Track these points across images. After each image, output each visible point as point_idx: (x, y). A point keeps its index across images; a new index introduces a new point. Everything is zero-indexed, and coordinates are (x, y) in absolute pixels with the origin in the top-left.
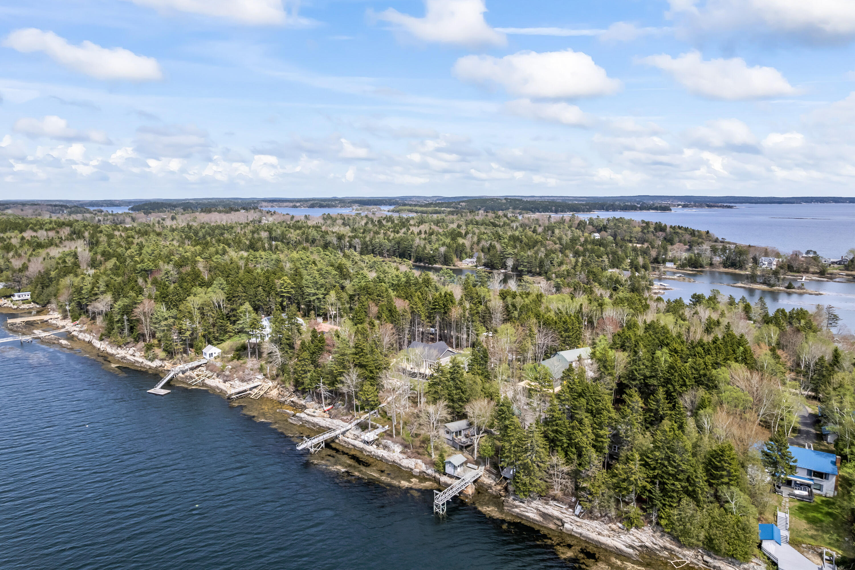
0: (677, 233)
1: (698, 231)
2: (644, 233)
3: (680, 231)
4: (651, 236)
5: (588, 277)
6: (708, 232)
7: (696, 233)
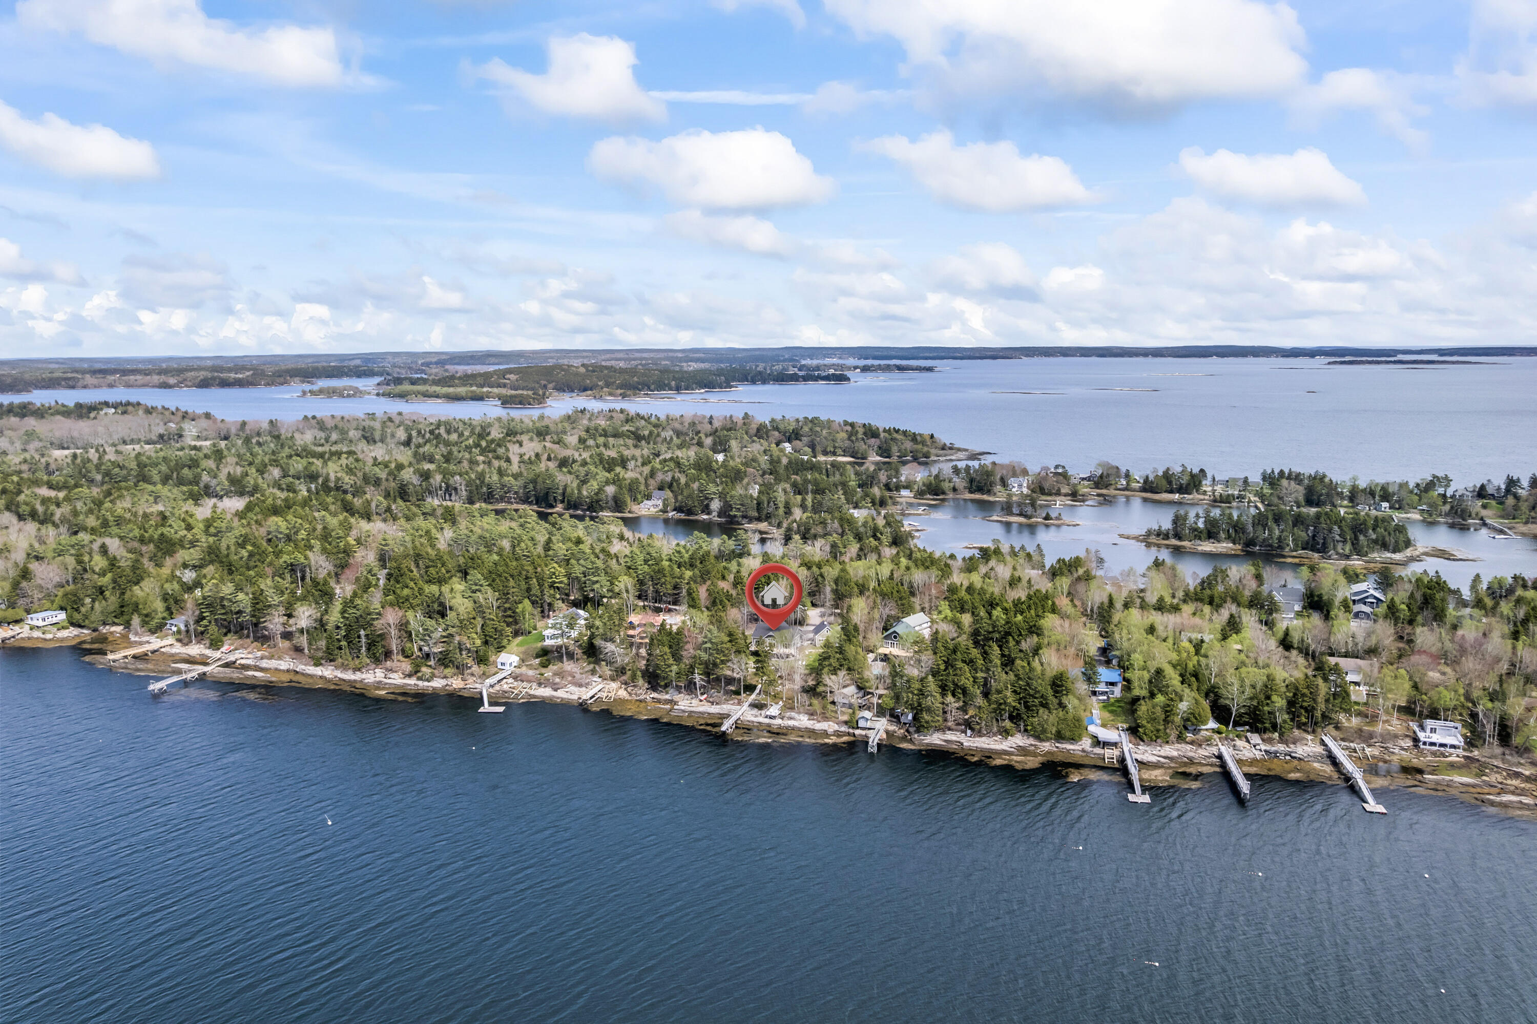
0: (895, 439)
1: (920, 435)
2: (852, 441)
3: (895, 435)
4: (862, 446)
5: (842, 526)
6: (932, 436)
7: (918, 438)
